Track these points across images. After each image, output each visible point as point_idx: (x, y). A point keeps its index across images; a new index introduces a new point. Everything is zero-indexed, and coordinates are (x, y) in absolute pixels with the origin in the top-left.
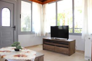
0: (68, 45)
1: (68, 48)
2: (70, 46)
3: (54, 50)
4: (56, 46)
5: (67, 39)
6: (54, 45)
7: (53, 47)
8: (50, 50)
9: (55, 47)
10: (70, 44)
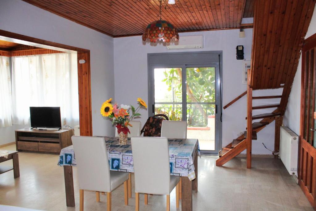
0: (58, 138)
1: (58, 143)
2: (61, 139)
3: (37, 150)
4: (41, 142)
5: (58, 129)
6: (38, 142)
7: (36, 144)
8: (31, 150)
9: (39, 143)
10: (61, 137)
